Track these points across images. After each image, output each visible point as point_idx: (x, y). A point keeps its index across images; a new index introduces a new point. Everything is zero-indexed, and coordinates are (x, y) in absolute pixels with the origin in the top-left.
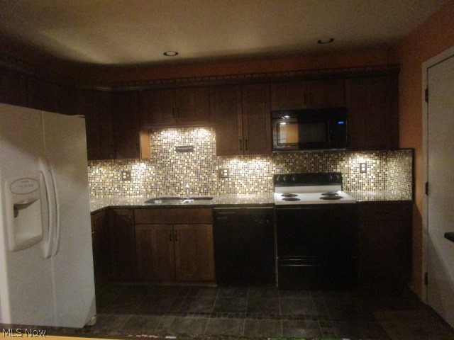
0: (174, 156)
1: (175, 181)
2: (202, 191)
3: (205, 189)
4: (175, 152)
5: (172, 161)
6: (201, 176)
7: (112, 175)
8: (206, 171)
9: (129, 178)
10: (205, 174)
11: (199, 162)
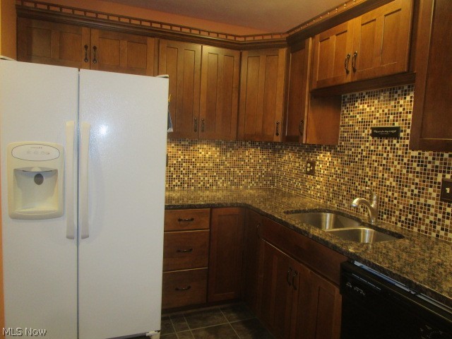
0: (367, 144)
1: (364, 188)
2: (403, 218)
3: (410, 216)
4: (370, 138)
5: (364, 154)
6: (406, 189)
7: (297, 165)
8: (417, 180)
9: (312, 173)
10: (413, 187)
11: (405, 160)
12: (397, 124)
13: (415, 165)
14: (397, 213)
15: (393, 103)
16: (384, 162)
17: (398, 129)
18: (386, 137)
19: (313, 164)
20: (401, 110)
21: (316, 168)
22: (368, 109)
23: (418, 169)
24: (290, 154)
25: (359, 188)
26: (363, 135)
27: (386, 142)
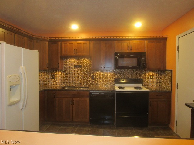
0: (73, 69)
5: (72, 71)
6: (84, 78)
8: (87, 76)
9: (54, 78)
11: (84, 72)
12: (81, 65)
13: (86, 73)
14: (83, 83)
15: (79, 60)
16: (78, 73)
17: (81, 66)
18: (78, 67)
19: (54, 75)
20: (81, 62)
21: (55, 76)
22: (72, 61)
23: (87, 74)
24: (42, 74)
25: (72, 80)
26: (72, 67)
27: (78, 68)
